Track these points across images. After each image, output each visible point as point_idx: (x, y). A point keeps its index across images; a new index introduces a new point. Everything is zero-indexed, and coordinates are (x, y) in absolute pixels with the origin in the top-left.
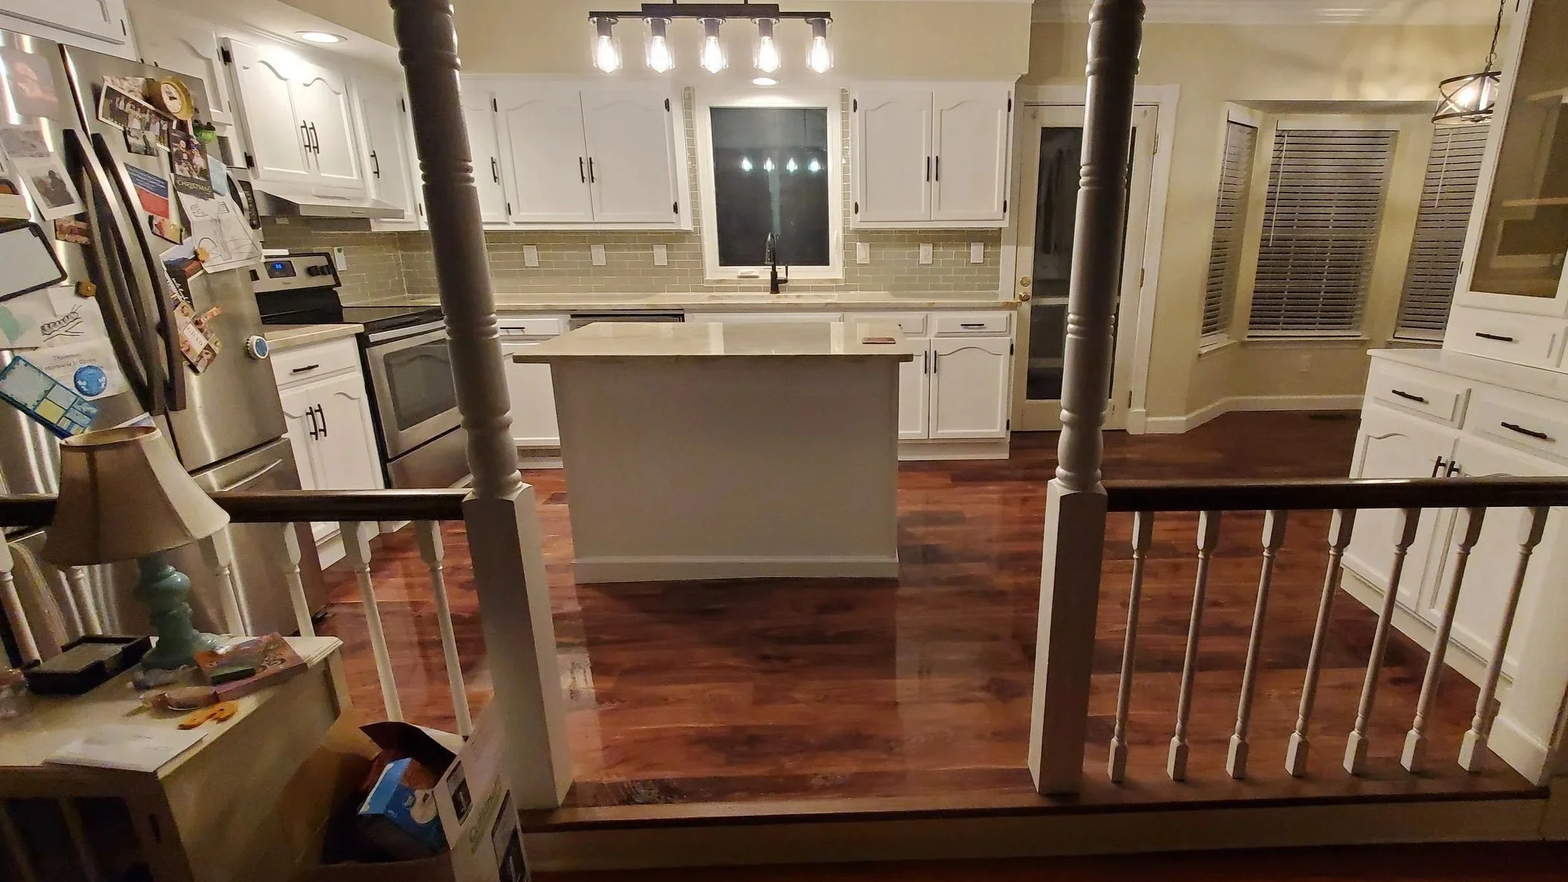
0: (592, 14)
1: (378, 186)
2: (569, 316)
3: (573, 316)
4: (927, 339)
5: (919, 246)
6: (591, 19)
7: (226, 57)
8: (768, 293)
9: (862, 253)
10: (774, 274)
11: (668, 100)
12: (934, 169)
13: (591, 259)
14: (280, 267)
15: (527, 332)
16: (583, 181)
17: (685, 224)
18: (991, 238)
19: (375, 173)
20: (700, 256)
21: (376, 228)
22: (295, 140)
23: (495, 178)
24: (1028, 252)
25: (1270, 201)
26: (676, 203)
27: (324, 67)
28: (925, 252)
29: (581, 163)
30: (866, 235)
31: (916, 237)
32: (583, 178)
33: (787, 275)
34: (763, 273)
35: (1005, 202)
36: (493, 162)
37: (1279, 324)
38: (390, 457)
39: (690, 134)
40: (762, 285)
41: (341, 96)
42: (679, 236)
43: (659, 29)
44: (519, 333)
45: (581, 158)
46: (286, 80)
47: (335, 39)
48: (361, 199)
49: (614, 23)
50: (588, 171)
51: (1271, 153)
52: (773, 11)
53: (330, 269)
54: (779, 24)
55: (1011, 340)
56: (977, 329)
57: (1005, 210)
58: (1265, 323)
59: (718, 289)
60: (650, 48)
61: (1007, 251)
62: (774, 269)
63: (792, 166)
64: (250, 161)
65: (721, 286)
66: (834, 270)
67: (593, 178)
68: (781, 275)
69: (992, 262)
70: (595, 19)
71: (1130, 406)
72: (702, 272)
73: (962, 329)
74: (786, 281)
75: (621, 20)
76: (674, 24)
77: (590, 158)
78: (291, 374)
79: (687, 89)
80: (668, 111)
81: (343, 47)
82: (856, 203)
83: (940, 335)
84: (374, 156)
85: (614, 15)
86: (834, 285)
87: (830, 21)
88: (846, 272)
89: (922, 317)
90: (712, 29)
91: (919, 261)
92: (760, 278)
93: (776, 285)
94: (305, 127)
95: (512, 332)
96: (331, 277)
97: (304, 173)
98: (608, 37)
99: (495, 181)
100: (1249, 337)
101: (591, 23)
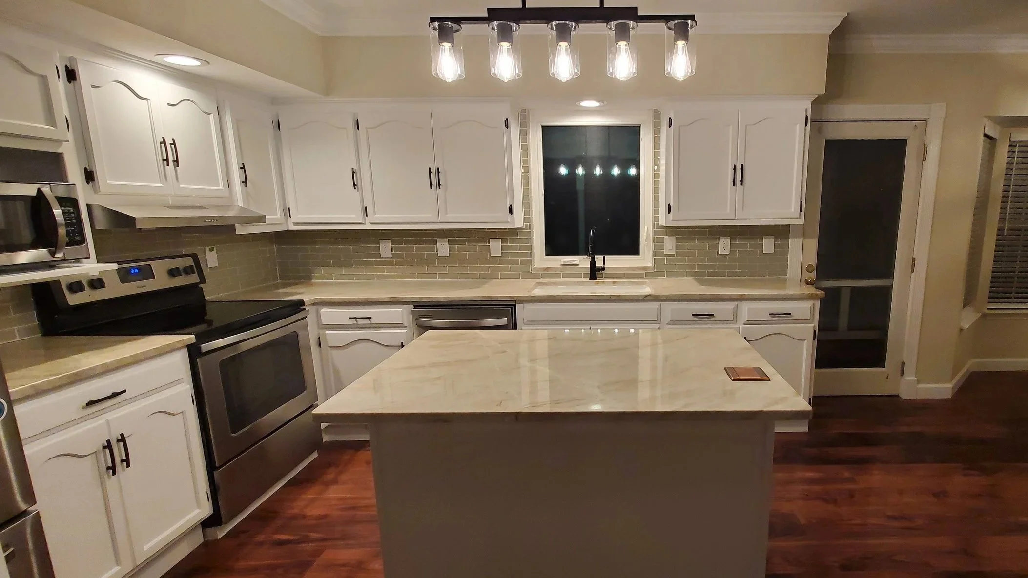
0: (433, 20)
1: (246, 197)
2: (413, 307)
3: (416, 307)
4: (737, 326)
5: (719, 239)
6: (432, 25)
7: (71, 75)
8: (587, 280)
9: (669, 244)
10: (593, 263)
11: (507, 119)
12: (739, 175)
13: (437, 251)
14: (137, 271)
15: (373, 321)
16: (431, 188)
17: (518, 222)
18: (781, 233)
19: (243, 182)
20: (530, 248)
21: (240, 230)
22: (154, 155)
23: (355, 185)
24: (812, 245)
25: (1005, 197)
26: (511, 205)
27: (194, 90)
28: (724, 245)
29: (430, 172)
30: (672, 231)
31: (714, 232)
32: (431, 185)
33: (604, 264)
34: (582, 262)
35: (801, 203)
36: (353, 172)
37: (1011, 298)
38: (217, 465)
39: (525, 148)
40: (582, 273)
41: (211, 116)
42: (513, 232)
43: (505, 34)
44: (367, 322)
45: (430, 169)
46: (146, 99)
47: (197, 63)
48: (228, 207)
49: (457, 31)
50: (435, 179)
51: (1006, 160)
52: (631, 13)
53: (197, 267)
54: (637, 29)
55: (814, 326)
56: (785, 317)
57: (801, 210)
58: (997, 298)
59: (544, 276)
60: (495, 57)
61: (795, 245)
62: (593, 259)
63: (598, 171)
64: (90, 176)
65: (547, 273)
66: (645, 259)
67: (439, 185)
68: (599, 264)
69: (781, 252)
70: (437, 24)
71: (902, 374)
72: (531, 262)
73: (770, 318)
74: (603, 269)
75: (465, 27)
76: (524, 30)
77: (438, 169)
78: (83, 408)
79: (524, 111)
80: (507, 128)
81: (206, 70)
82: (669, 205)
83: (749, 322)
84: (243, 168)
85: (458, 20)
86: (645, 272)
87: (694, 24)
88: (655, 261)
89: (733, 307)
90: (563, 34)
91: (718, 252)
92: (580, 266)
93: (594, 273)
94: (164, 142)
95: (360, 322)
96: (196, 275)
97: (161, 185)
98: (449, 45)
99: (355, 188)
100: (988, 309)
101: (431, 29)
